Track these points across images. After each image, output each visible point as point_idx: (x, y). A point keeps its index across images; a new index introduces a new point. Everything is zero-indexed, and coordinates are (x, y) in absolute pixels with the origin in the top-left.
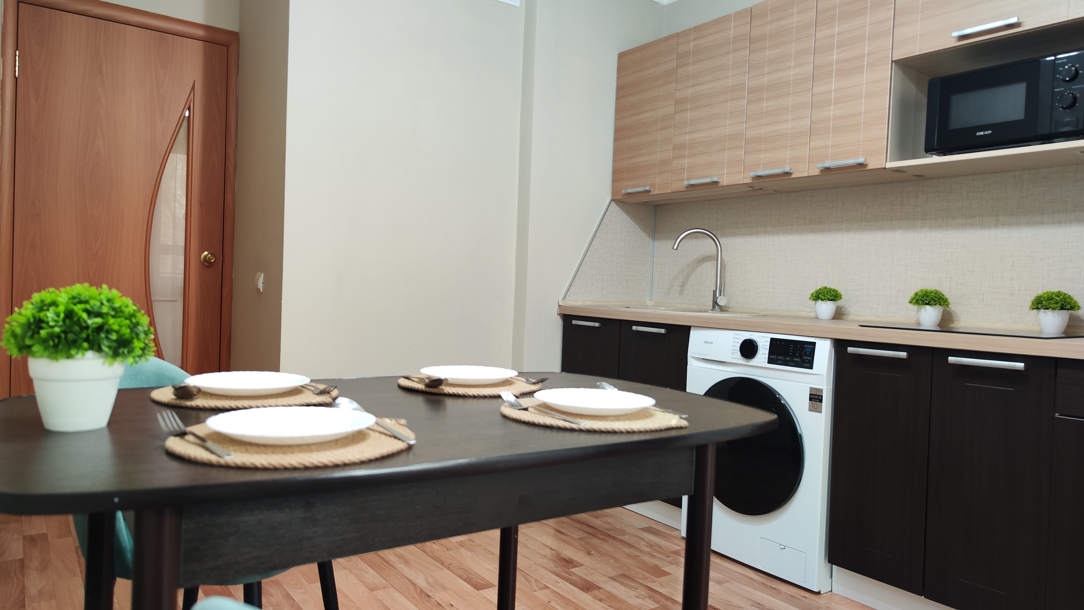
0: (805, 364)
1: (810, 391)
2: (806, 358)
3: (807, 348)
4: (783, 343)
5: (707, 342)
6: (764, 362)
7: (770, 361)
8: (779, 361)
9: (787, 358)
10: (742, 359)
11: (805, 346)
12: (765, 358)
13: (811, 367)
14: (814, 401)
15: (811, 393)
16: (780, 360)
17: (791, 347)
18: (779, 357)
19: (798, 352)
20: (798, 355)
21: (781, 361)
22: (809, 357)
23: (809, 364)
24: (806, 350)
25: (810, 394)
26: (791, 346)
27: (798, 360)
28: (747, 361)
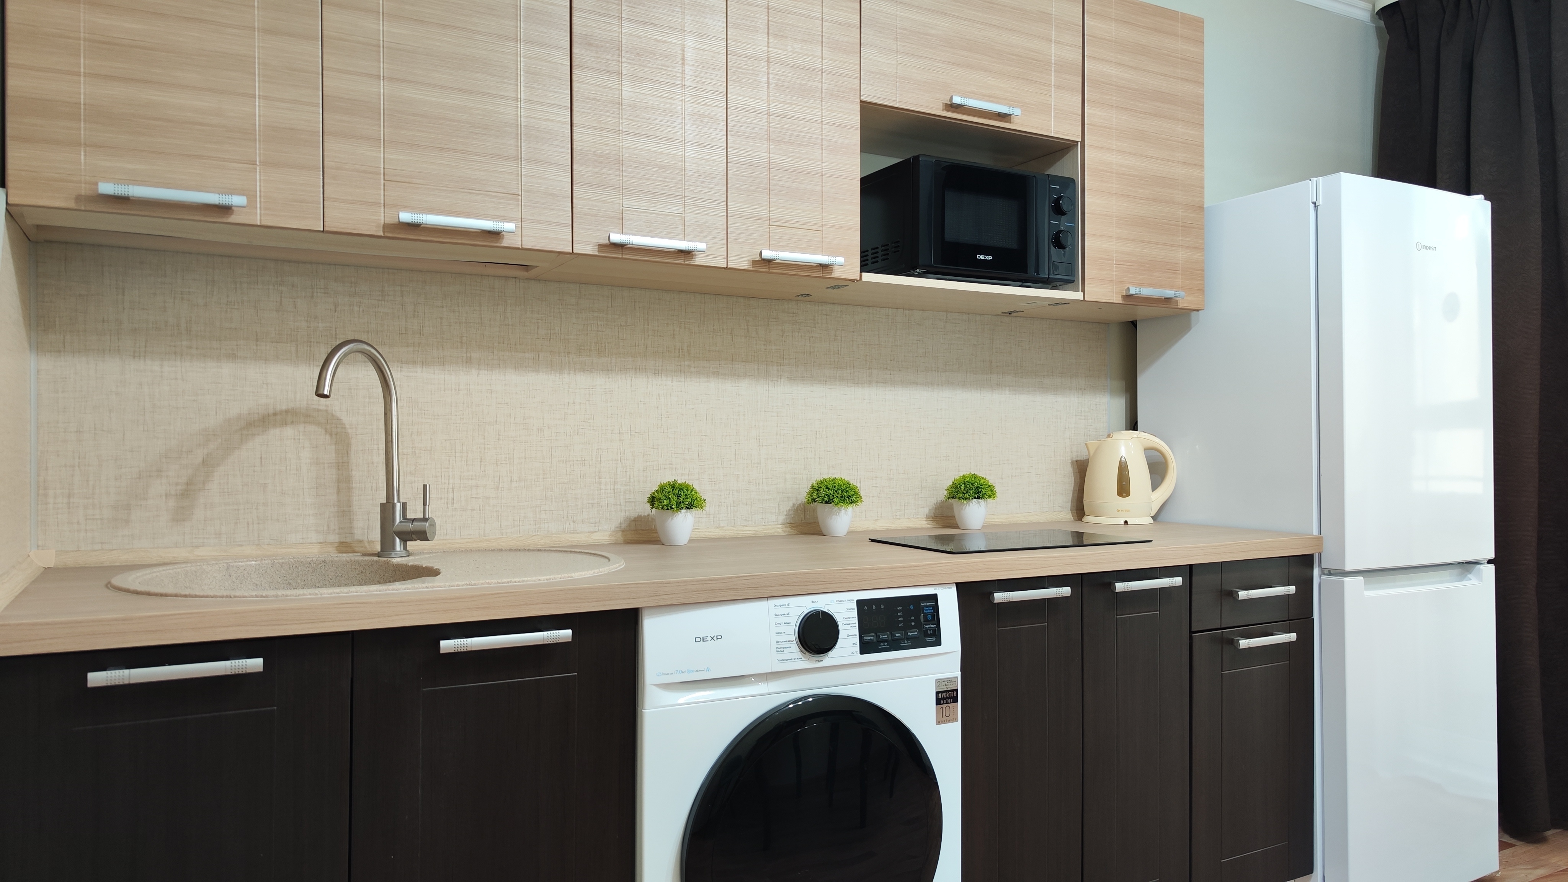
0: (928, 640)
1: (937, 687)
2: (927, 626)
3: (925, 609)
4: (882, 606)
5: (704, 639)
6: (853, 653)
7: (866, 648)
8: (882, 644)
9: (897, 635)
10: (803, 659)
11: (922, 604)
12: (854, 644)
13: (938, 643)
14: (944, 704)
16: (884, 641)
17: (900, 611)
18: (881, 637)
19: (913, 618)
20: (913, 624)
21: (886, 644)
22: (933, 624)
23: (933, 637)
24: (925, 611)
25: (937, 693)
26: (898, 608)
27: (916, 633)
28: (816, 661)
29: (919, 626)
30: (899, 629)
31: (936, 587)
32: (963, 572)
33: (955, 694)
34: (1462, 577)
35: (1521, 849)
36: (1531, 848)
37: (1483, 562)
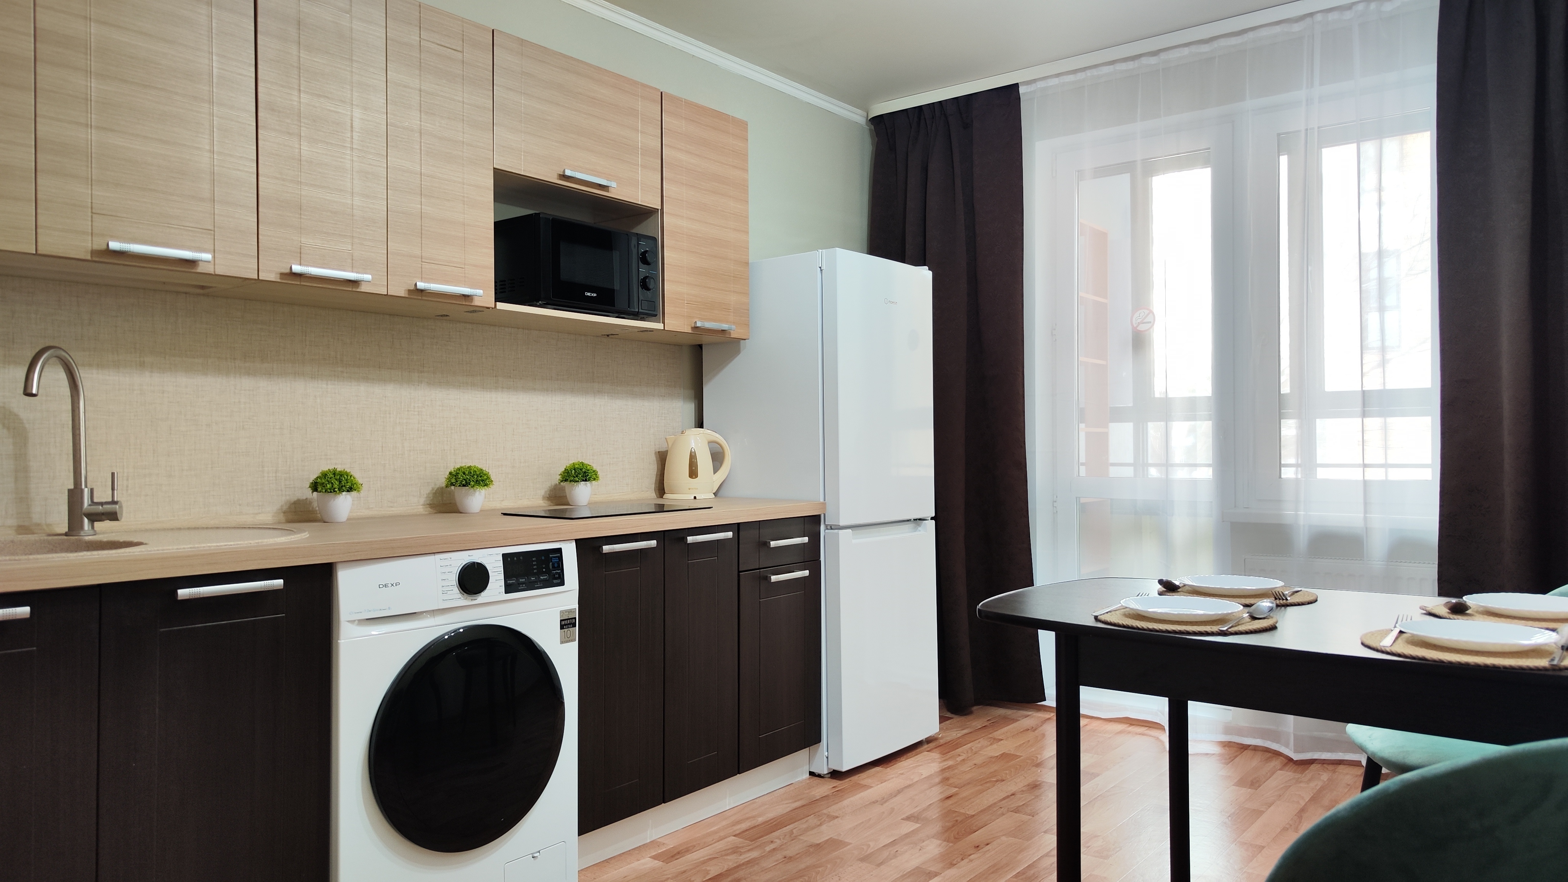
0: (555, 581)
1: (561, 616)
2: (554, 572)
3: (553, 559)
4: (521, 558)
5: (386, 586)
6: (500, 593)
7: (509, 589)
8: (521, 586)
9: (532, 579)
10: (462, 598)
11: (551, 556)
12: (500, 586)
13: (562, 583)
14: (566, 628)
15: (562, 619)
16: (523, 583)
17: (534, 561)
18: (521, 580)
19: (544, 566)
20: (544, 570)
21: (524, 585)
22: (558, 570)
23: (558, 580)
24: (553, 561)
25: (561, 621)
26: (533, 559)
27: (546, 577)
28: (472, 600)
29: (548, 572)
30: (534, 575)
31: (561, 543)
32: (580, 531)
33: (574, 621)
34: (915, 529)
35: (957, 720)
36: (963, 718)
37: (927, 519)
